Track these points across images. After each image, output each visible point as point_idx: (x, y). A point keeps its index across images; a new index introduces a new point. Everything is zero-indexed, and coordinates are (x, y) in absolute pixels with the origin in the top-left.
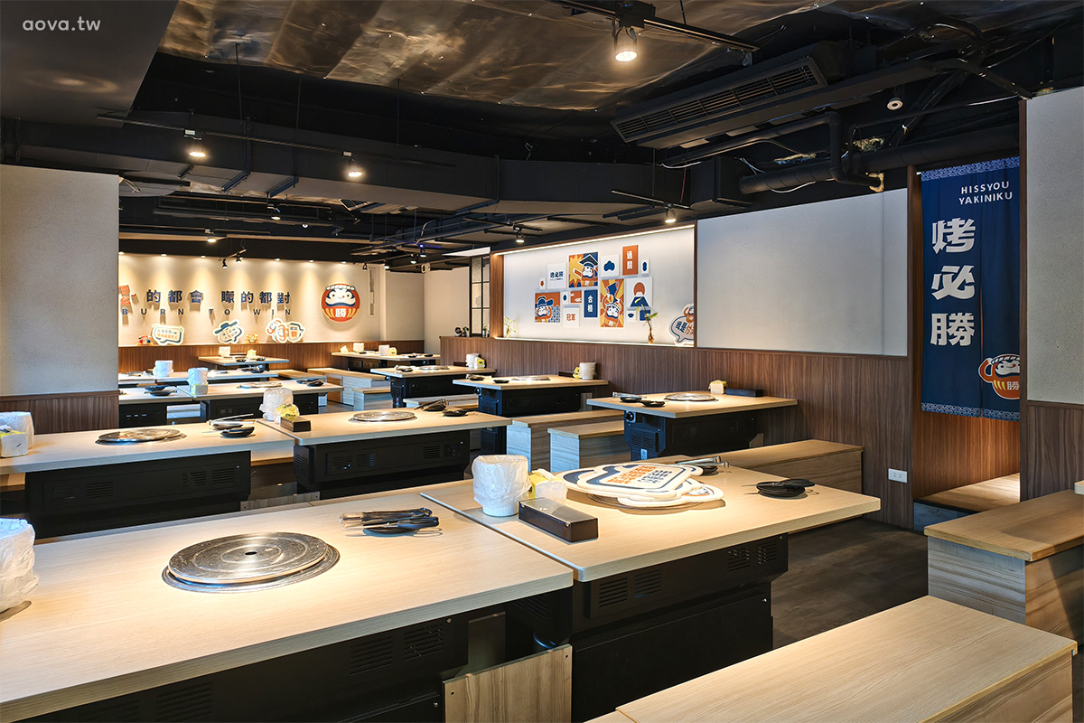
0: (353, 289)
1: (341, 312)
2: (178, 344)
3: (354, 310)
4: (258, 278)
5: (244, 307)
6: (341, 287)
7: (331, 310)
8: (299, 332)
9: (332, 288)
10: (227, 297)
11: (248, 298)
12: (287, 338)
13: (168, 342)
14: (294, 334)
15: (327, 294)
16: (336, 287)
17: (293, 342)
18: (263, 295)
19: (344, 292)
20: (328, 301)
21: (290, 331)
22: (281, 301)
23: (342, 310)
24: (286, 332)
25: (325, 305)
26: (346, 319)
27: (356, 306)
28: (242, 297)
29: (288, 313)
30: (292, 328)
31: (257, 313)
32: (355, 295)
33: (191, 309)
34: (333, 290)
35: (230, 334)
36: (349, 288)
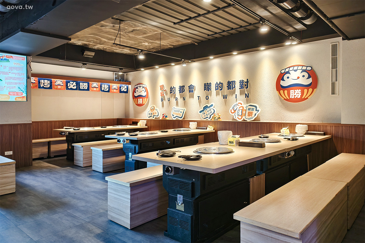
0: (309, 68)
1: (296, 93)
2: (181, 119)
3: (311, 90)
4: (227, 70)
5: (217, 94)
6: (295, 68)
7: (286, 92)
8: (255, 112)
9: (287, 70)
10: (207, 87)
11: (220, 86)
12: (244, 117)
13: (177, 118)
14: (250, 114)
15: (281, 77)
16: (291, 69)
17: (248, 121)
18: (229, 83)
19: (299, 73)
20: (283, 83)
21: (247, 111)
22: (241, 87)
23: (297, 91)
24: (244, 112)
25: (279, 88)
26: (301, 100)
27: (314, 85)
28: (216, 87)
29: (247, 96)
30: (249, 109)
31: (225, 97)
32: (312, 74)
33: (190, 97)
34: (288, 72)
35: (208, 113)
36: (304, 68)
